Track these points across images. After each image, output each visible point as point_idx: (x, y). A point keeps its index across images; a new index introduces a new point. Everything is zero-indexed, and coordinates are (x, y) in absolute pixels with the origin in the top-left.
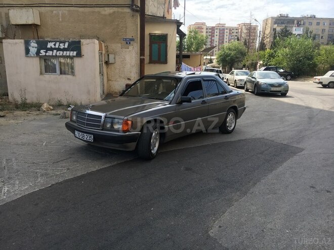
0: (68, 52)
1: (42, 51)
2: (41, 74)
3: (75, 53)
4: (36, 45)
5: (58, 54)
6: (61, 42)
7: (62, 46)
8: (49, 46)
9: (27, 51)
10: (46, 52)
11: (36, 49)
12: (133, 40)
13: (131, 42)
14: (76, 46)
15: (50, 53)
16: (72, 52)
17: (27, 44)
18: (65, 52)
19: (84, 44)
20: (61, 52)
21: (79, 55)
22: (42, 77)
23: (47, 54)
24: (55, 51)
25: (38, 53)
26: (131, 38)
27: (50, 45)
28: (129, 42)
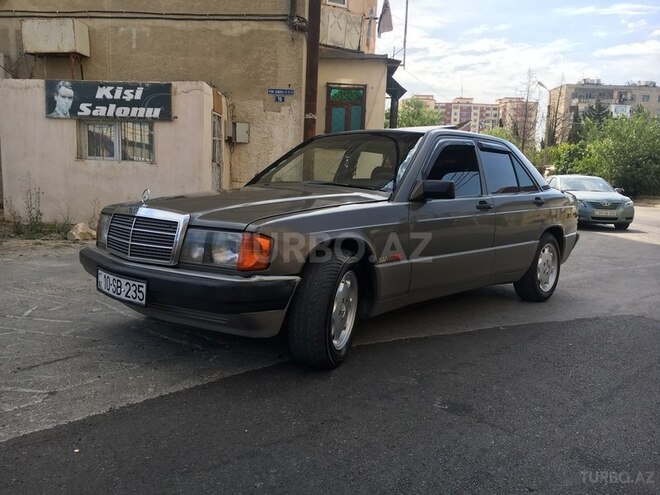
0: (142, 110)
1: (84, 106)
2: (80, 157)
3: (157, 112)
4: (71, 92)
5: (119, 113)
6: (126, 87)
7: (129, 96)
8: (99, 95)
9: (51, 105)
10: (92, 109)
11: (70, 102)
12: (290, 92)
13: (287, 98)
14: (160, 97)
15: (101, 111)
16: (150, 110)
17: (51, 89)
18: (135, 110)
19: (179, 91)
20: (127, 110)
21: (167, 116)
22: (79, 164)
23: (95, 113)
24: (112, 107)
25: (74, 110)
26: (287, 88)
27: (102, 93)
28: (280, 96)
